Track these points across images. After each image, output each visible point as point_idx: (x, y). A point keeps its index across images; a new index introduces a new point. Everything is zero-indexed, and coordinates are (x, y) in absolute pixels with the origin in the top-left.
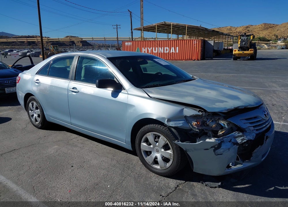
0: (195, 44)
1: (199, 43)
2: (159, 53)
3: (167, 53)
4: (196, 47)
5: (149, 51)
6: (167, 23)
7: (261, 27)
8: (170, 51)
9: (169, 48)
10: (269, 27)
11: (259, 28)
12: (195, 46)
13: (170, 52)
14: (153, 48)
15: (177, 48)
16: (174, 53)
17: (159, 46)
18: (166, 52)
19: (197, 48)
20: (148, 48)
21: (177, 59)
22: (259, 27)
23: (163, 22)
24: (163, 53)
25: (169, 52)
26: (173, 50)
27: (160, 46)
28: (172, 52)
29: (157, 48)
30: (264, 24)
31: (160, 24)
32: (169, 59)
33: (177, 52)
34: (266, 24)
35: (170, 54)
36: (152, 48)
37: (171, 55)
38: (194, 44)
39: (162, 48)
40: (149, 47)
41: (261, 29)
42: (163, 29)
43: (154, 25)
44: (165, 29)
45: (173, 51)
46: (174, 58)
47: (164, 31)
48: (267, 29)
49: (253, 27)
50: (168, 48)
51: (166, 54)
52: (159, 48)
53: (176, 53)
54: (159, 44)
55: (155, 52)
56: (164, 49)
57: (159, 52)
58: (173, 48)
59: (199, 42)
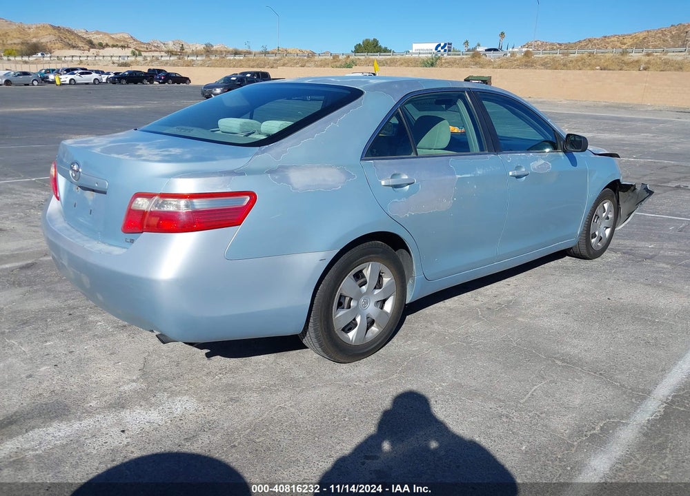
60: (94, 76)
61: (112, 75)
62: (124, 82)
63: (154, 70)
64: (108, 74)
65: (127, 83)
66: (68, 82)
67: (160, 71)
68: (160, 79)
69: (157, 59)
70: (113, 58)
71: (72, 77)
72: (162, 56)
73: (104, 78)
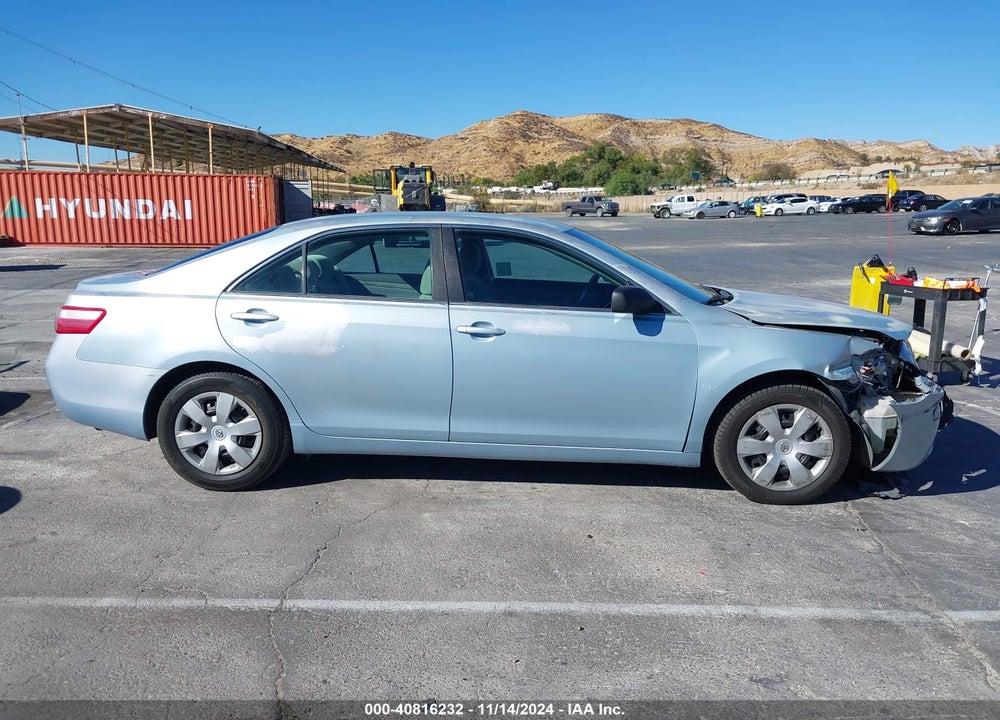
0: (254, 190)
1: (268, 187)
2: (116, 220)
3: (147, 220)
4: (259, 203)
5: (67, 211)
6: (130, 111)
7: (383, 142)
8: (158, 214)
9: (153, 200)
10: (406, 145)
11: (380, 145)
12: (254, 197)
13: (158, 219)
14: (87, 201)
15: (188, 202)
16: (177, 220)
17: (109, 194)
18: (143, 217)
19: (263, 205)
20: (62, 200)
21: (190, 241)
22: (378, 142)
23: (111, 107)
24: (131, 220)
25: (155, 217)
26: (170, 210)
27: (117, 193)
28: (170, 218)
29: (102, 202)
30: (391, 134)
31: (101, 111)
32: (160, 241)
33: (189, 216)
34: (396, 134)
35: (159, 223)
36: (78, 200)
37: (167, 227)
38: (251, 193)
39: (126, 201)
40: (66, 197)
41: (386, 150)
42: (101, 131)
43: (74, 114)
44: (108, 133)
45: (173, 214)
46: (179, 239)
47: (102, 139)
48: (403, 149)
49: (362, 141)
50: (149, 203)
51: (143, 223)
52: (111, 201)
53: (185, 220)
54: (108, 187)
55: (95, 216)
56: (134, 205)
57: (113, 217)
58: (172, 202)
59: (265, 185)
60: (811, 203)
61: (839, 201)
62: (850, 210)
63: (905, 192)
64: (834, 200)
65: (855, 212)
66: (773, 213)
67: (912, 193)
68: (908, 204)
69: (925, 175)
70: (861, 178)
71: (780, 206)
72: (933, 171)
73: (825, 206)
